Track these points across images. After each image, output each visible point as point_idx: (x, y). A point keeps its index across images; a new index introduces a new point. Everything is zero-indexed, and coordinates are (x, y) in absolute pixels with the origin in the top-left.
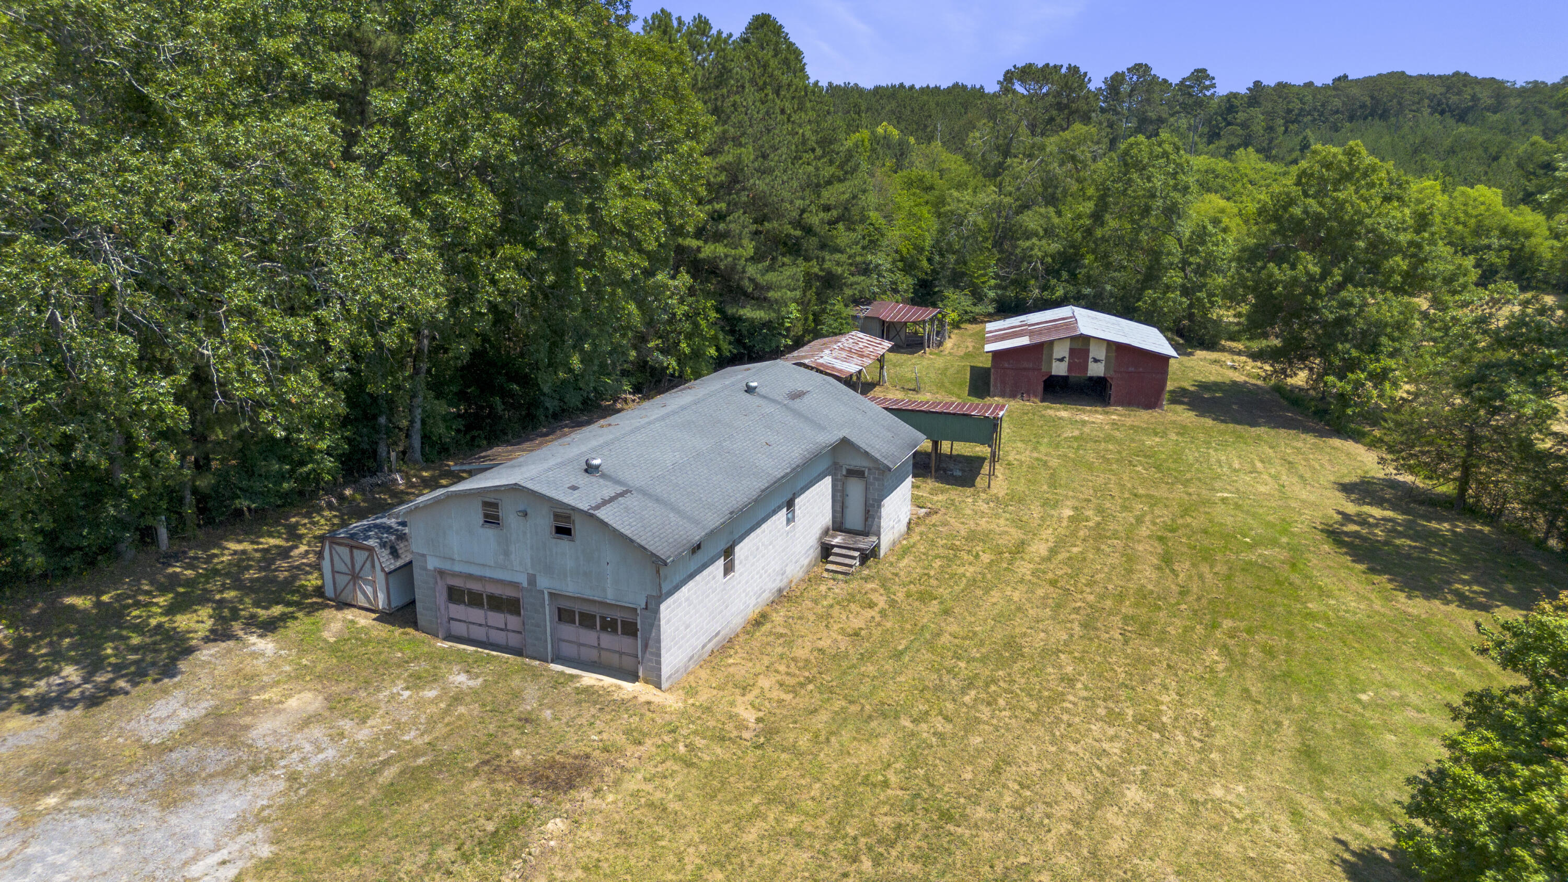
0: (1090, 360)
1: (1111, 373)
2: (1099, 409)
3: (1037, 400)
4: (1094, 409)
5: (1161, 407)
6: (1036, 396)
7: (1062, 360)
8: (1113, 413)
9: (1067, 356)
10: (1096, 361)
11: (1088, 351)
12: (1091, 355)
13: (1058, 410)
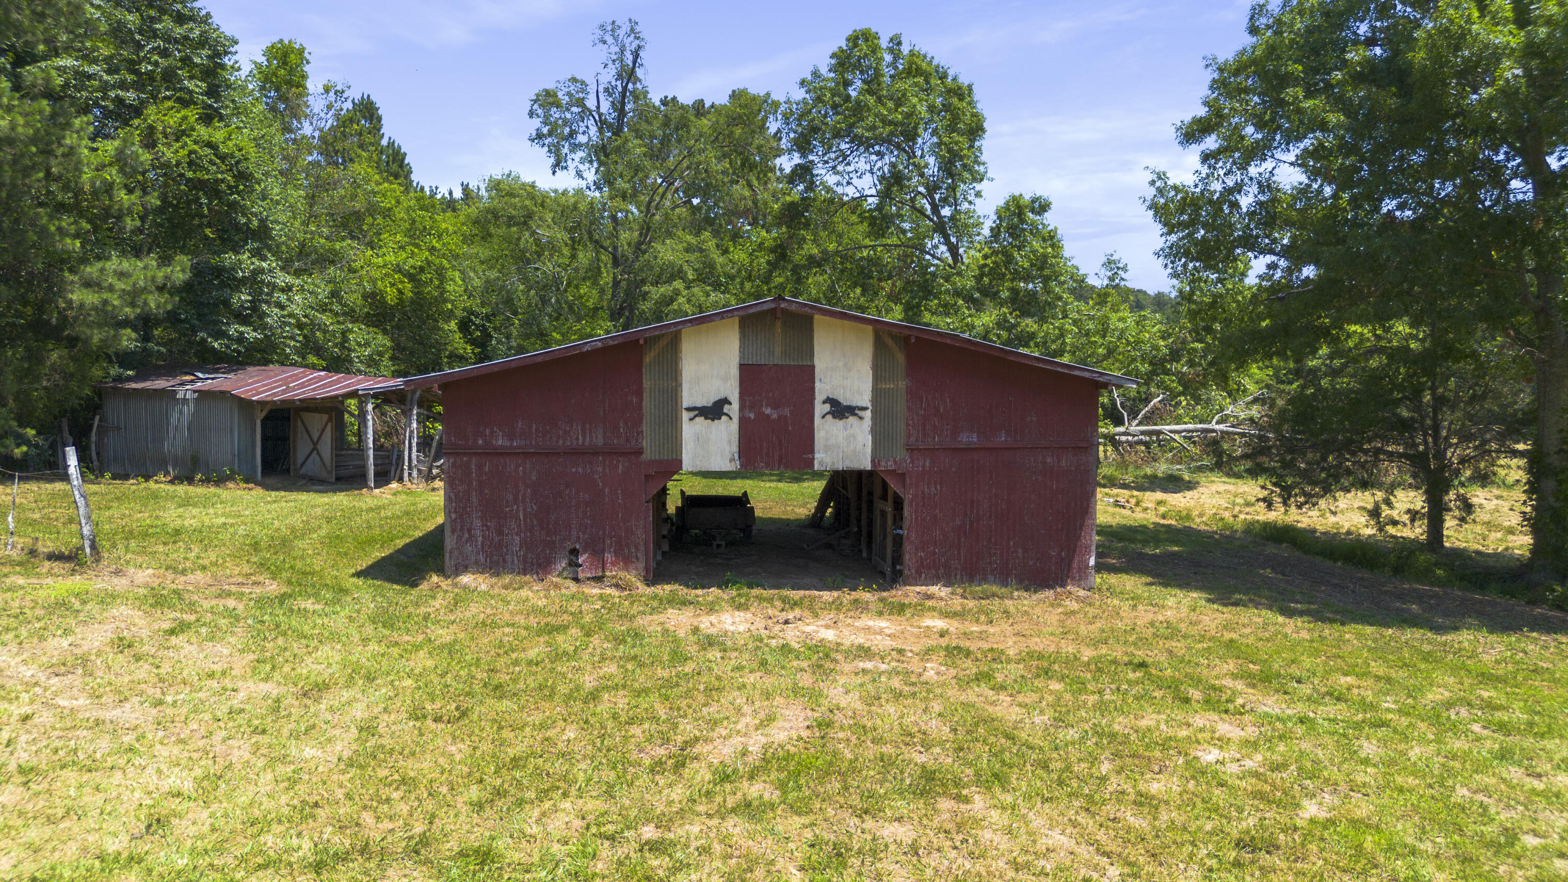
0: (820, 408)
1: (898, 457)
2: (866, 596)
3: (631, 577)
4: (847, 597)
5: (1081, 576)
6: (626, 561)
7: (714, 411)
8: (920, 610)
9: (734, 397)
10: (840, 410)
11: (809, 373)
12: (822, 390)
13: (711, 609)
